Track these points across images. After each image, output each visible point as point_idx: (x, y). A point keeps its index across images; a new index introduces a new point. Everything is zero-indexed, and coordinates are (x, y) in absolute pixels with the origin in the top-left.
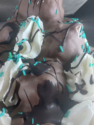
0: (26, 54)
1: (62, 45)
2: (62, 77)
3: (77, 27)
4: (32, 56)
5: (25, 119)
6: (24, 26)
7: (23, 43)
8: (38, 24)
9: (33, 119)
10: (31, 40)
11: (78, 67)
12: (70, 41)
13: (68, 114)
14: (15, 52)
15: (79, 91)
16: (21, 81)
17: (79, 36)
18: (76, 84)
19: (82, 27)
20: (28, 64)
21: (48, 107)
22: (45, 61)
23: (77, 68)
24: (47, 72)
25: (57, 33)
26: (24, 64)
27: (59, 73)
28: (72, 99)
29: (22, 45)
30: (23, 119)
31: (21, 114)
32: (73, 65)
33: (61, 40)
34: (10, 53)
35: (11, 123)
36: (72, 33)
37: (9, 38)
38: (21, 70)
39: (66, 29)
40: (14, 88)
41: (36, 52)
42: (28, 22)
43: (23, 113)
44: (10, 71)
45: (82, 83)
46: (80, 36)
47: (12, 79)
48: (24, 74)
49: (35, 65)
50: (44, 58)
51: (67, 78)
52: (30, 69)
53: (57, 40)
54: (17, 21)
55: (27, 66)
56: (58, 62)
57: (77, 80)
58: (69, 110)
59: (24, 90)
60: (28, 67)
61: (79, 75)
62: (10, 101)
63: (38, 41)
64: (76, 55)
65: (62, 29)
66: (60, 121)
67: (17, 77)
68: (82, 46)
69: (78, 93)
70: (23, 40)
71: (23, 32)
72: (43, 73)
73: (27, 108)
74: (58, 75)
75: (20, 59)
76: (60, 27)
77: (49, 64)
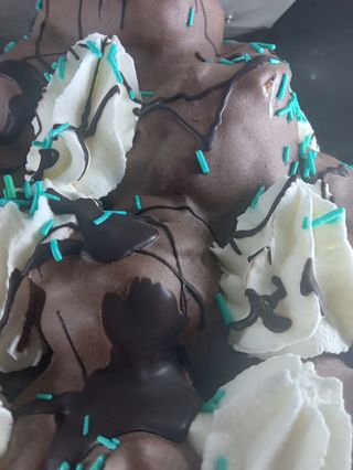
0: (68, 182)
2: (203, 267)
3: (264, 79)
4: (92, 187)
5: (60, 418)
6: (62, 75)
7: (56, 138)
8: (114, 68)
9: (87, 418)
10: (88, 127)
11: (264, 229)
13: (216, 403)
14: (31, 173)
15: (260, 320)
17: (271, 111)
18: (250, 293)
19: (284, 76)
20: (73, 219)
21: (144, 374)
22: (140, 207)
23: (259, 234)
24: (144, 249)
25: (189, 99)
26: (57, 217)
27: (189, 253)
28: (236, 348)
29: (55, 145)
30: (52, 417)
31: (47, 400)
32: (243, 223)
33: (202, 129)
34: (9, 179)
35: (13, 430)
36: (245, 101)
38: (45, 242)
39: (224, 87)
40: (26, 308)
41: (105, 173)
42: (77, 58)
43: (54, 397)
44: (9, 245)
45: (276, 288)
46: (276, 114)
47: (13, 274)
48: (58, 255)
49: (99, 222)
50: (137, 197)
51: (222, 272)
52: (80, 237)
54: (38, 56)
55: (70, 225)
57: (255, 279)
58: (221, 388)
59: (58, 313)
60: (72, 231)
61: (261, 260)
63: (114, 133)
64: (260, 186)
66: (183, 426)
67: (31, 269)
68: (285, 150)
69: (255, 325)
70: (56, 126)
71: (57, 96)
72: (128, 252)
73: (70, 377)
74: (184, 262)
75: (43, 202)
76: (199, 78)
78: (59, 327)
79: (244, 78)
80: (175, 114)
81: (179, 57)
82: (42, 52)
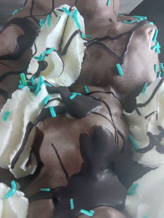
0: (53, 77)
1: (121, 63)
4: (63, 82)
5: (55, 201)
6: (49, 24)
7: (47, 55)
8: (77, 21)
9: (72, 200)
10: (63, 49)
11: (150, 103)
12: (135, 57)
13: (134, 189)
14: (31, 74)
15: (155, 147)
16: (47, 128)
18: (149, 134)
20: (59, 96)
21: (98, 176)
22: (88, 91)
23: (147, 105)
26: (50, 95)
27: (116, 115)
28: (139, 162)
29: (46, 59)
30: (51, 201)
31: (47, 192)
32: (140, 100)
33: (118, 53)
34: (22, 75)
36: (138, 41)
37: (16, 47)
38: (46, 107)
39: (129, 33)
41: (70, 75)
42: (57, 16)
43: (52, 190)
44: (24, 109)
45: (160, 132)
46: (152, 48)
47: (28, 124)
48: (54, 114)
49: (72, 98)
50: (86, 87)
51: (129, 125)
52: (63, 105)
53: (110, 52)
54: (31, 16)
55: (58, 99)
56: (112, 95)
57: (150, 127)
58: (135, 183)
59: (52, 145)
60: (59, 102)
61: (153, 117)
62: (23, 167)
63: (77, 53)
64: (145, 83)
65: (120, 32)
66: (121, 202)
67: (39, 121)
68: (155, 66)
69: (152, 150)
70: (48, 49)
71: (48, 34)
72: (89, 113)
75: (44, 87)
76: (117, 29)
77: (97, 98)
78: (53, 152)
79: (138, 30)
80: (105, 46)
81: (102, 20)
82: (34, 14)
